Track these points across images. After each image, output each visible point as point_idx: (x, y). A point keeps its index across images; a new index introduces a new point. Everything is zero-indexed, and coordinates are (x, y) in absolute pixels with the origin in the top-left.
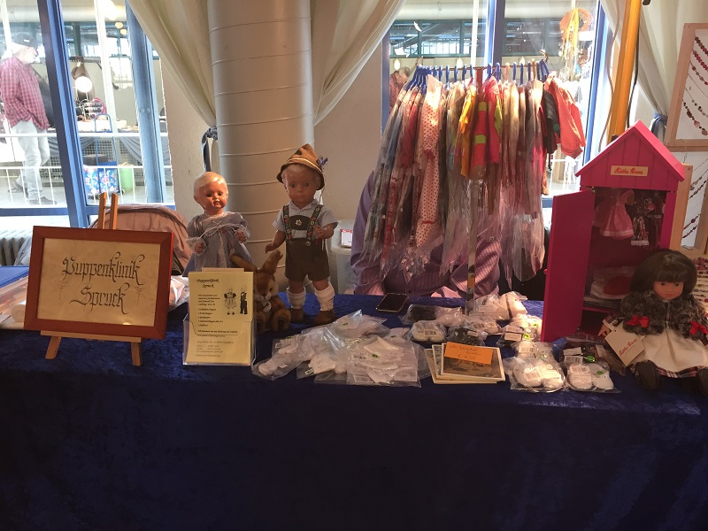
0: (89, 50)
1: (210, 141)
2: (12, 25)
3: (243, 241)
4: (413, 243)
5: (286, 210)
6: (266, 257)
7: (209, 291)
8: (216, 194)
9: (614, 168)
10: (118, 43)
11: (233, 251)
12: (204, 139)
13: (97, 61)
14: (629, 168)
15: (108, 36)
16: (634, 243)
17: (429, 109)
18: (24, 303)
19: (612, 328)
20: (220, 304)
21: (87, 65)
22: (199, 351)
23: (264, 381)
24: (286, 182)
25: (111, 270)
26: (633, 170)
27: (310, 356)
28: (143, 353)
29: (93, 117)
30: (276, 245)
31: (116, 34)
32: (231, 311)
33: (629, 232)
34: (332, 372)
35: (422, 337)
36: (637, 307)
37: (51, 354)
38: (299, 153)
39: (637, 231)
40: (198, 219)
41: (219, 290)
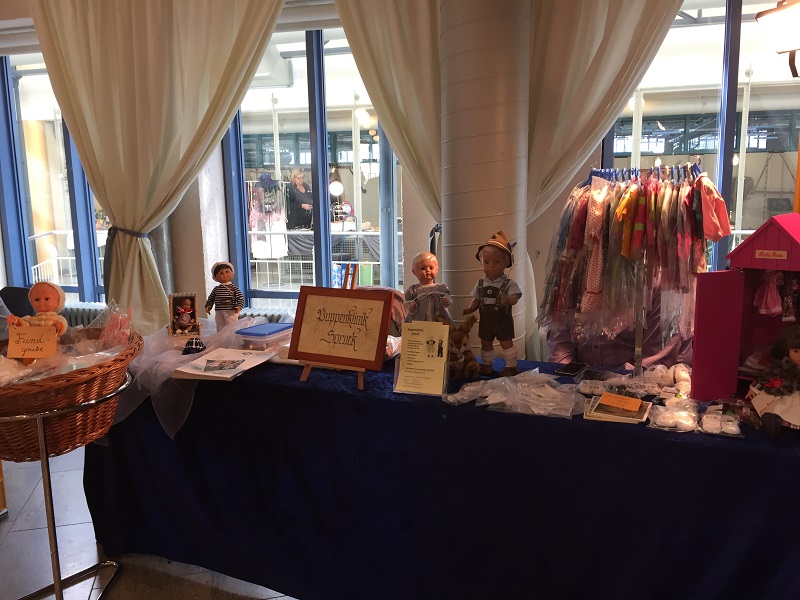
0: (344, 157)
1: (437, 234)
2: (282, 136)
3: (447, 306)
4: (579, 310)
5: (481, 282)
6: (463, 319)
7: (414, 338)
8: (428, 269)
9: (758, 252)
10: (370, 149)
11: (438, 313)
12: (432, 233)
13: (350, 166)
14: (771, 252)
15: (362, 142)
16: (784, 319)
17: (594, 202)
18: (289, 345)
19: (757, 392)
20: (423, 348)
21: (341, 171)
22: (404, 384)
23: (449, 406)
24: (482, 259)
25: (349, 318)
26: (774, 254)
27: (488, 392)
28: (366, 382)
29: (341, 218)
30: (471, 311)
31: (368, 140)
32: (431, 354)
33: (778, 309)
34: (503, 404)
35: (587, 391)
36: (775, 371)
37: (303, 378)
38: (494, 237)
39: (786, 310)
40: (413, 287)
41: (423, 338)
